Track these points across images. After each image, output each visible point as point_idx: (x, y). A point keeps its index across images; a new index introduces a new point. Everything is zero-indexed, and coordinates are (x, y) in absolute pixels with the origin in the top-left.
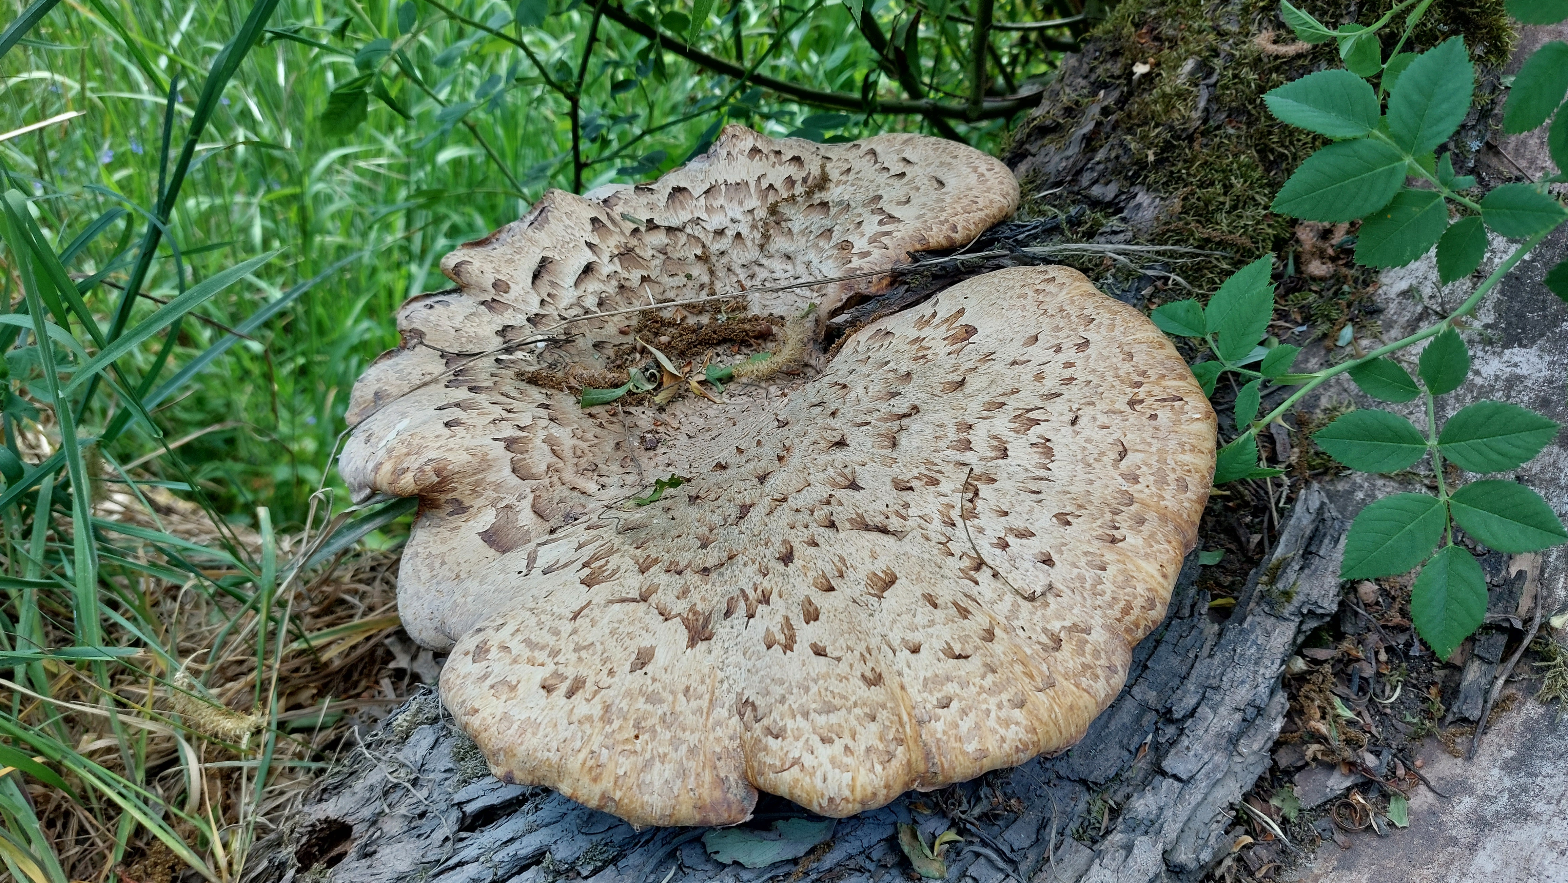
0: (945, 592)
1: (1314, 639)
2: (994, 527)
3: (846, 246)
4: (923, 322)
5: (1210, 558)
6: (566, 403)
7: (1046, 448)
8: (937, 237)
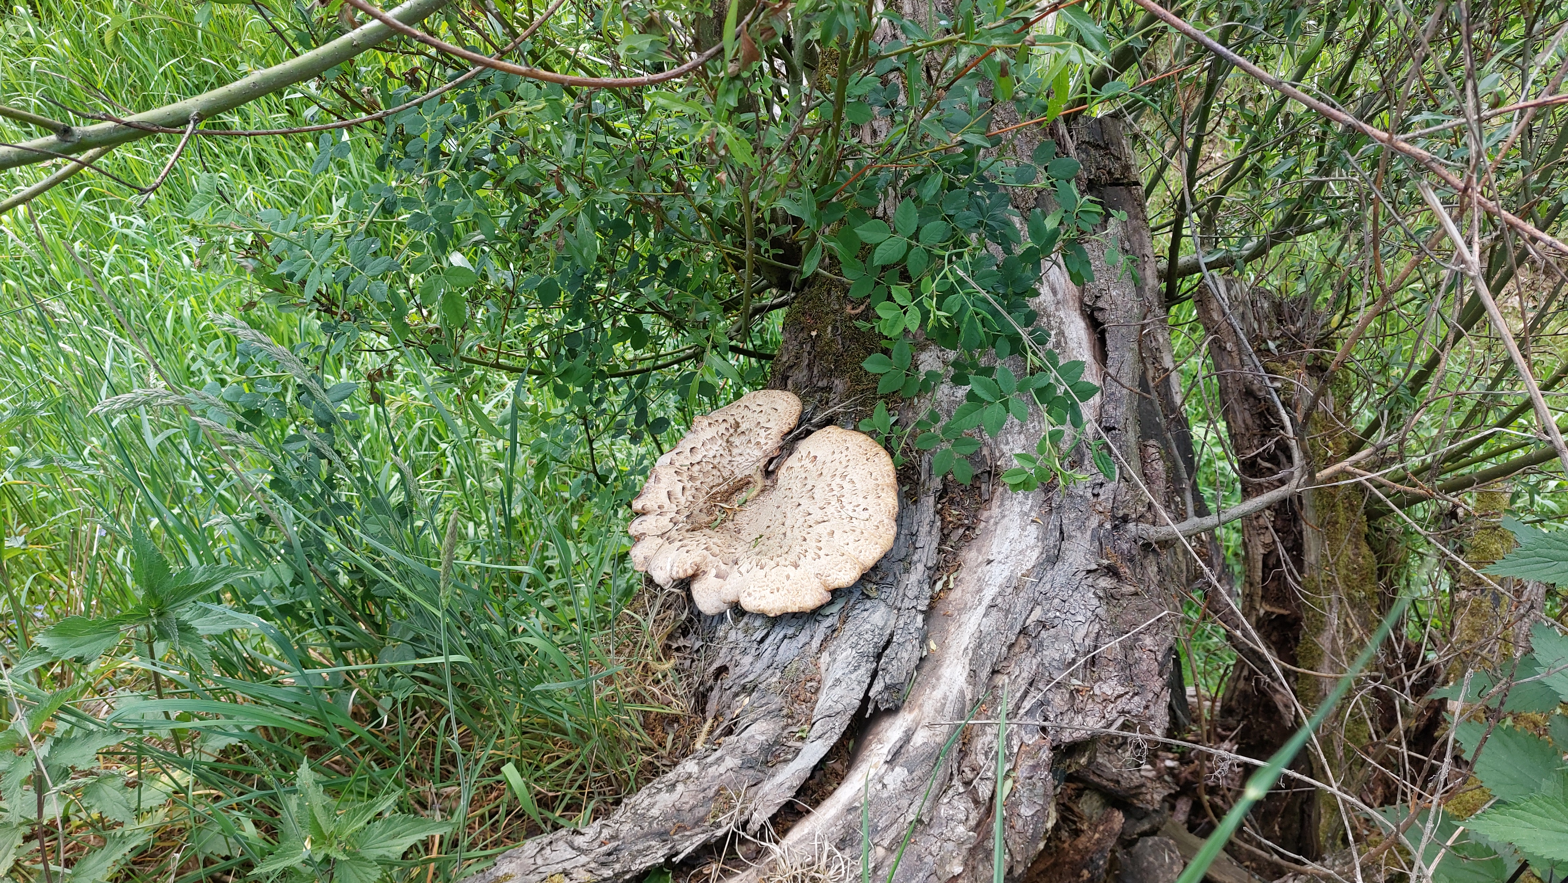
0: (847, 529)
1: (941, 497)
2: (850, 507)
3: (758, 443)
4: (800, 460)
5: (906, 488)
6: (707, 531)
7: (852, 481)
8: (786, 429)
